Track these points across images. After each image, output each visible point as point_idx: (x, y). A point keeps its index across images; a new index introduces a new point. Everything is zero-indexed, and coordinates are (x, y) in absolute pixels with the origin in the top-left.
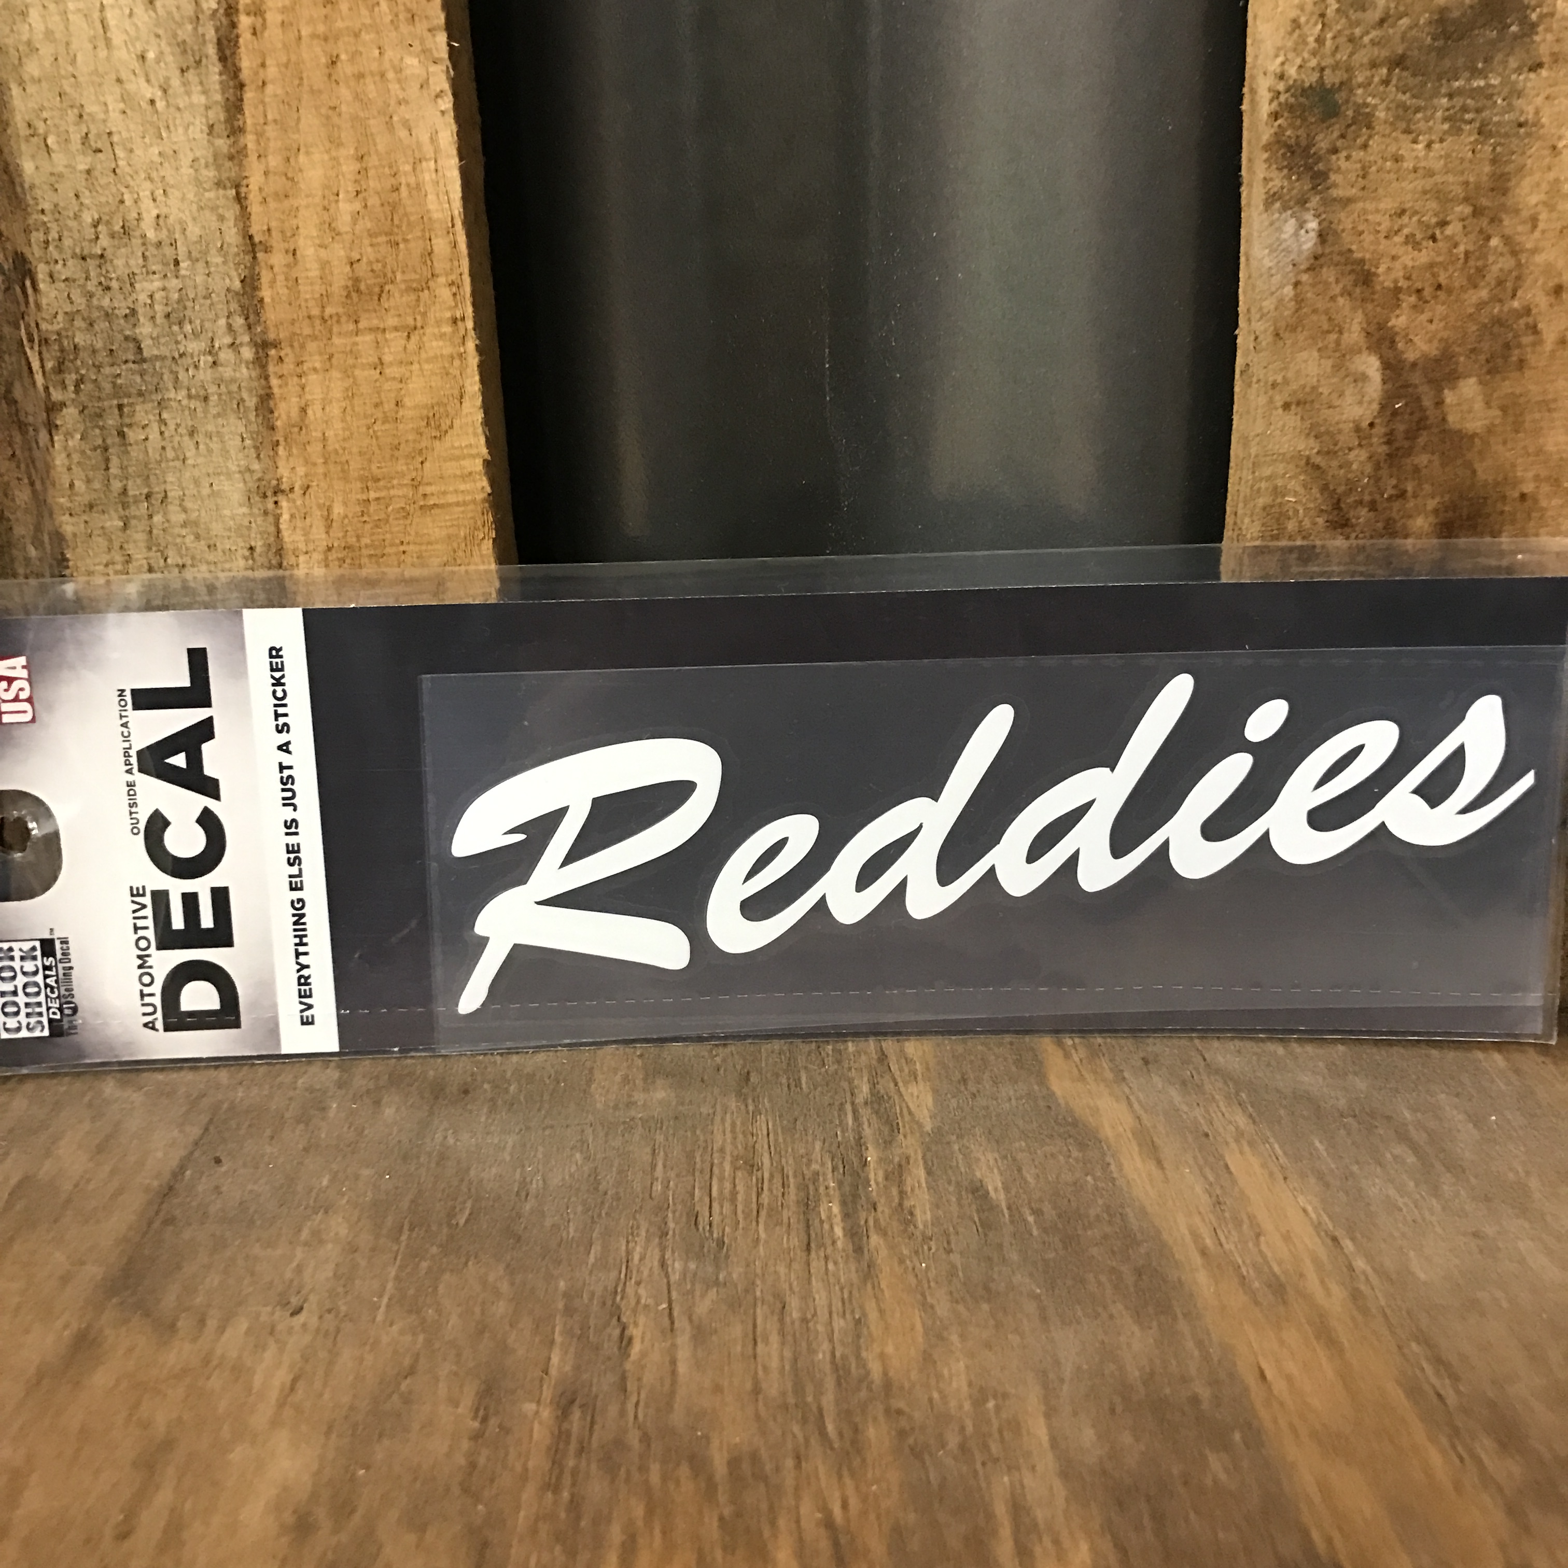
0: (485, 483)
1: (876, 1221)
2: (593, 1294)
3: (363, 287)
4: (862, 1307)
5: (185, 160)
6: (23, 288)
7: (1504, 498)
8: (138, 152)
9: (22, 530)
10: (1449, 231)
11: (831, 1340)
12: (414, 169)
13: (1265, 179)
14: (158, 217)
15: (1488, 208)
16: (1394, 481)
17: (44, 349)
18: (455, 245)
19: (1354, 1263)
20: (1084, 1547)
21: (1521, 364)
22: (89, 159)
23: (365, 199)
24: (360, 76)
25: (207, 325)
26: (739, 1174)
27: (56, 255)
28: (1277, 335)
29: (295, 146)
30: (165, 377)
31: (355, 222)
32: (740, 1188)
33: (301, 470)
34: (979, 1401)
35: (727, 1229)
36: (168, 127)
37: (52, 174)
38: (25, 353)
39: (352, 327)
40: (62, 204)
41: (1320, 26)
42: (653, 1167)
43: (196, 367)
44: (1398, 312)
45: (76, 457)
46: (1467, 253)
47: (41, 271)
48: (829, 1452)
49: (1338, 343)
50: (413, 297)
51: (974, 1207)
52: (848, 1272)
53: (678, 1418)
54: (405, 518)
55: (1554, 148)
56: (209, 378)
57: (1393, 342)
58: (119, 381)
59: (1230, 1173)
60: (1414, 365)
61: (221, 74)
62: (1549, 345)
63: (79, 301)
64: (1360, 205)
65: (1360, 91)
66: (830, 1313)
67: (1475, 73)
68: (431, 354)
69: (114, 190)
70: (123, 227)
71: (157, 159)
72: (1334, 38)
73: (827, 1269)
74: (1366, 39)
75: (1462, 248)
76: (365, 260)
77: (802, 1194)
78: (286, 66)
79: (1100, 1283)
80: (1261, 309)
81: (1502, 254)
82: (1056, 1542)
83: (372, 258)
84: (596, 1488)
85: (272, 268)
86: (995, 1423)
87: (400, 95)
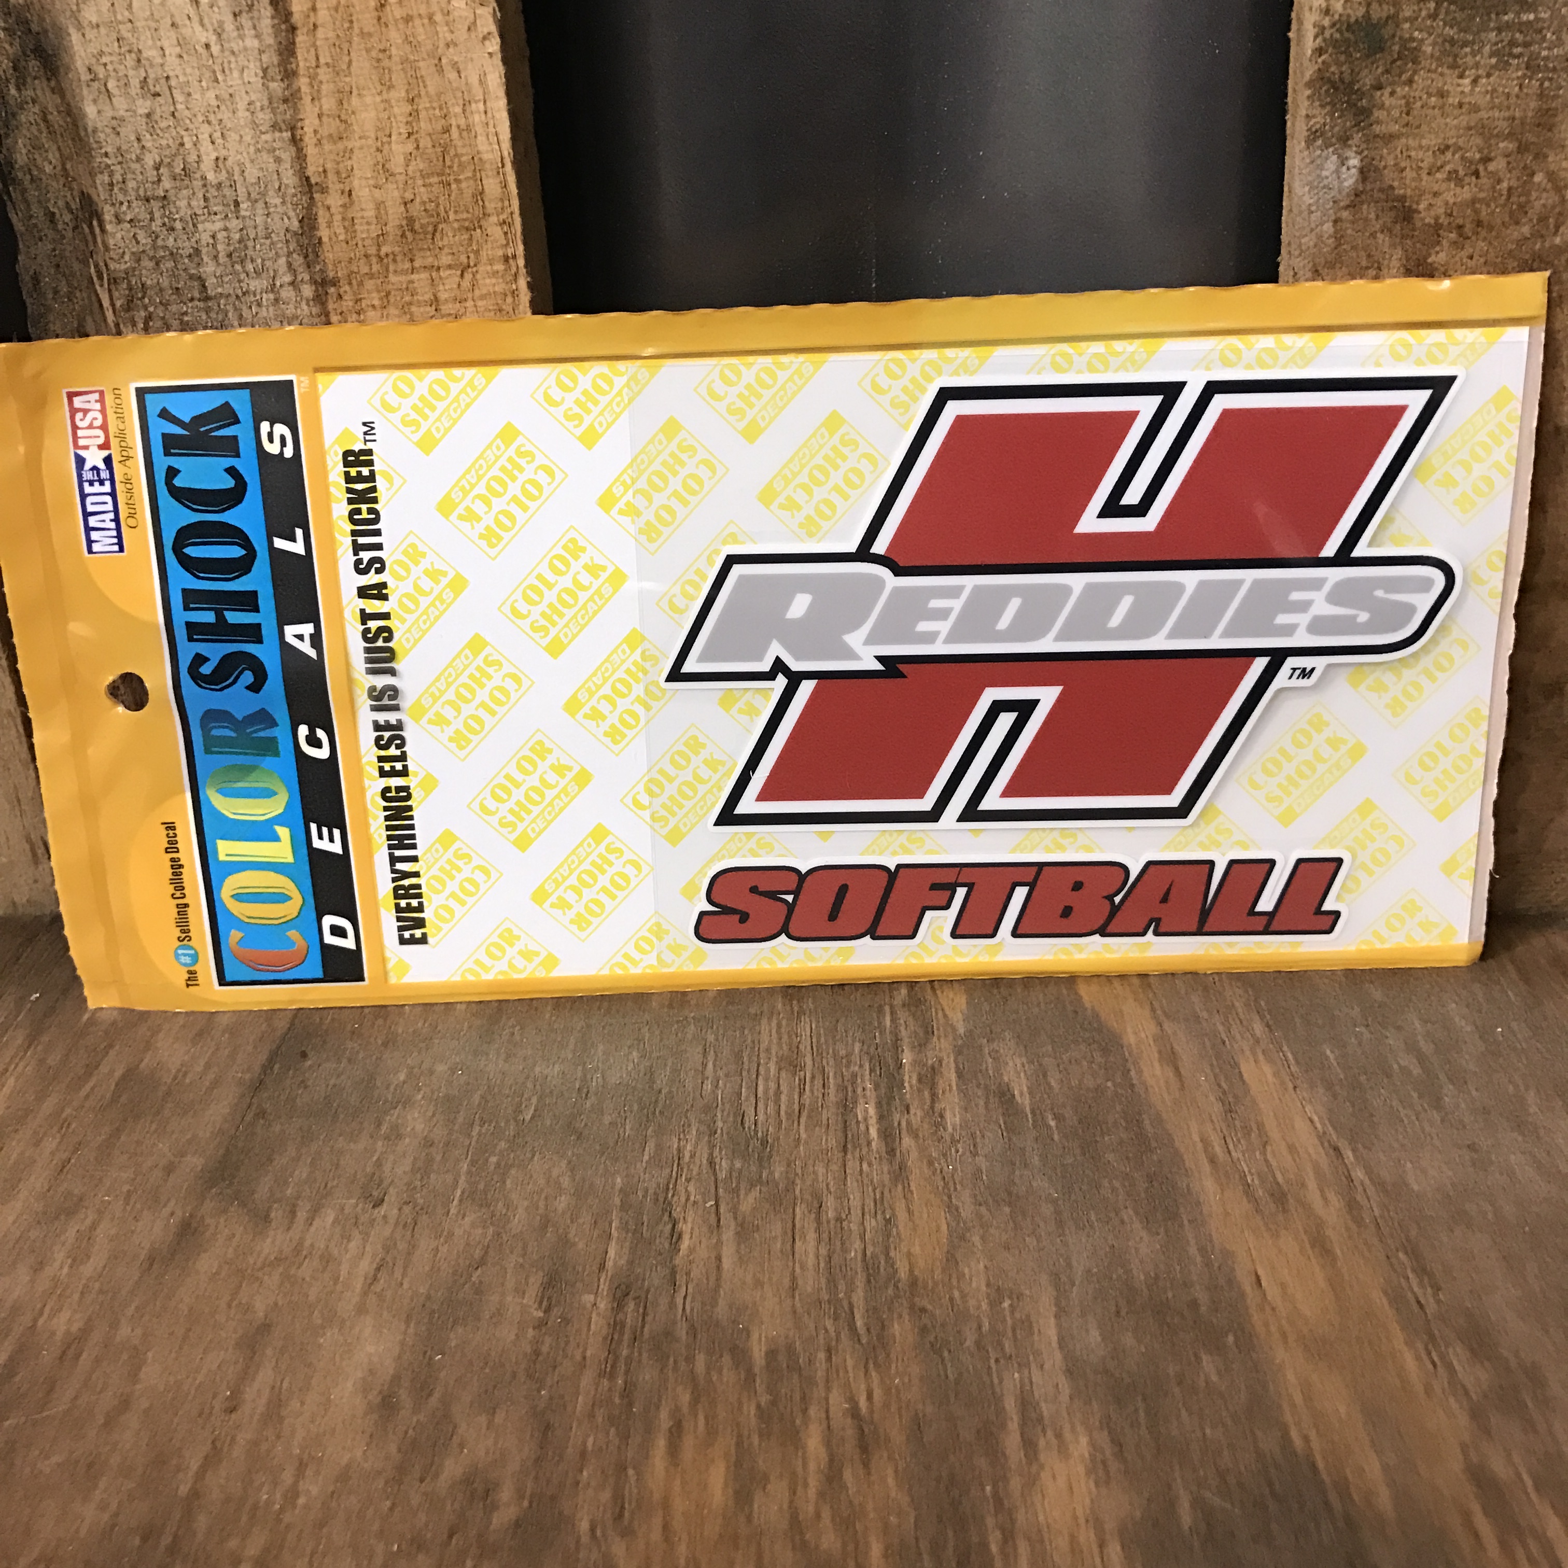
1: (909, 1123)
2: (646, 1190)
3: (417, 226)
4: (892, 1209)
5: (241, 105)
6: (91, 226)
8: (197, 96)
10: (1492, 167)
11: (863, 1237)
12: (464, 111)
13: (1307, 116)
14: (217, 159)
15: (1533, 143)
17: (113, 287)
18: (505, 185)
19: (1353, 1174)
20: (1084, 1440)
22: (148, 103)
23: (416, 140)
24: (408, 19)
25: (268, 263)
26: (783, 1074)
27: (121, 197)
28: (1317, 271)
29: (347, 89)
30: (230, 315)
31: (407, 162)
32: (784, 1088)
34: (995, 1303)
35: (771, 1129)
36: (224, 71)
37: (114, 118)
38: (96, 291)
39: (408, 265)
40: (124, 147)
42: (704, 1065)
43: (259, 305)
44: (1438, 249)
46: (1510, 189)
47: (108, 213)
48: (857, 1346)
50: (466, 236)
51: (1000, 1110)
52: (879, 1172)
53: (721, 1310)
56: (272, 315)
58: (186, 319)
59: (1244, 1082)
61: (273, 17)
63: (144, 241)
64: (1404, 140)
65: (1406, 26)
66: (863, 1214)
67: (1525, 6)
68: (484, 291)
69: (174, 134)
70: (184, 169)
71: (214, 103)
73: (861, 1170)
75: (1505, 185)
76: (418, 200)
77: (841, 1095)
78: (337, 9)
79: (1114, 1189)
80: (1300, 245)
81: (1544, 190)
82: (1059, 1436)
83: (425, 198)
84: (647, 1375)
85: (329, 208)
86: (1009, 1322)
87: (449, 37)
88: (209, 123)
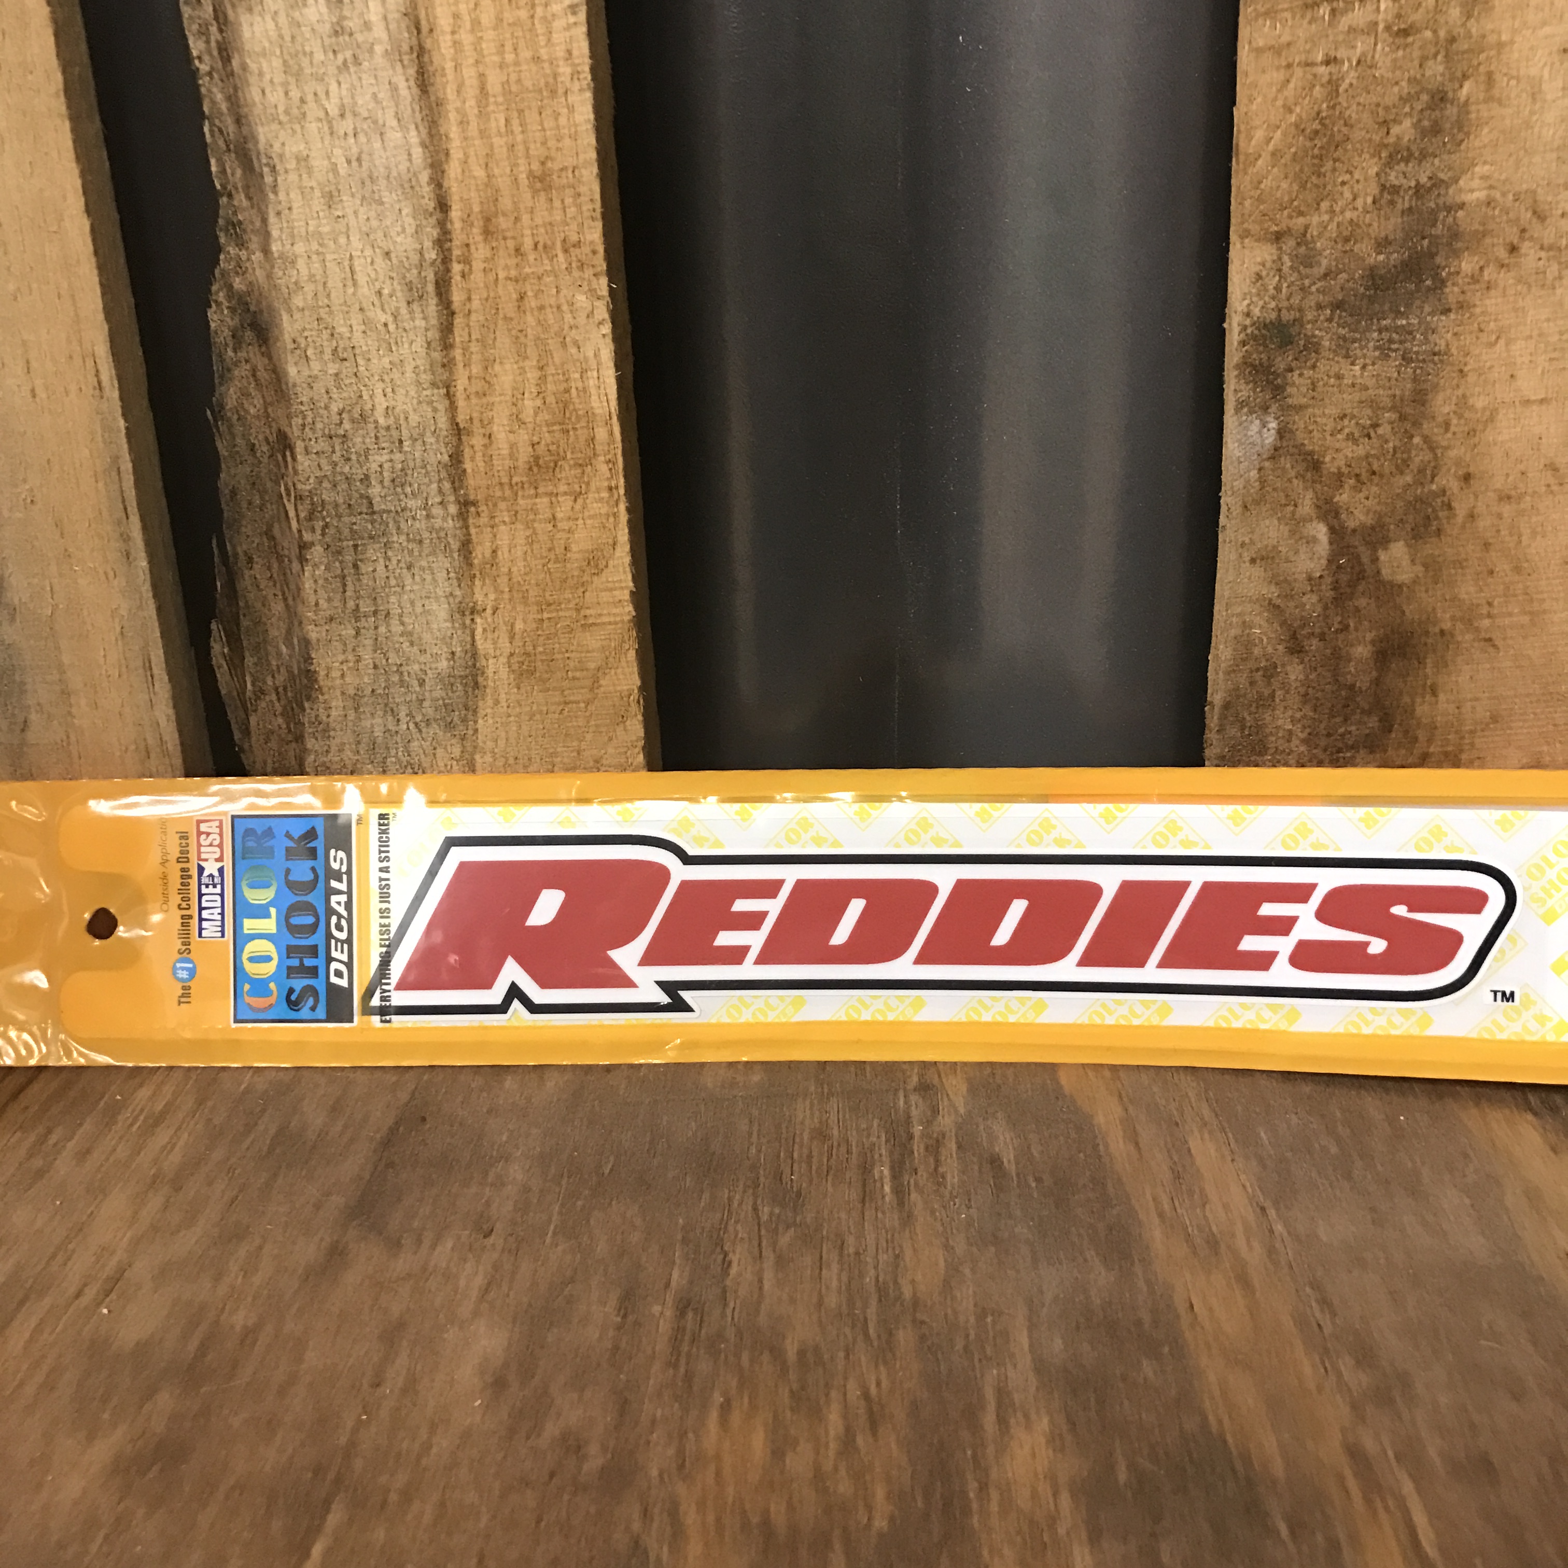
0: (630, 608)
1: (916, 1184)
2: (703, 1228)
3: (541, 462)
4: (901, 1247)
5: (409, 369)
6: (284, 457)
7: (1427, 633)
8: (375, 361)
9: (276, 631)
10: (1380, 431)
11: (876, 1268)
12: (582, 377)
13: (1238, 388)
14: (388, 408)
15: (1411, 415)
16: (1339, 619)
17: (299, 502)
18: (611, 433)
19: (1275, 1229)
20: (1045, 1420)
21: (1439, 532)
22: (337, 366)
23: (544, 397)
24: (541, 308)
25: (423, 488)
26: (815, 1143)
27: (310, 435)
29: (492, 358)
30: (390, 525)
31: (536, 414)
32: (815, 1153)
33: (492, 596)
34: (980, 1319)
35: (804, 1185)
36: (397, 343)
37: (310, 377)
38: (284, 504)
39: (532, 492)
40: (316, 398)
41: (1277, 278)
42: (750, 1134)
43: (414, 518)
44: (1341, 491)
45: (321, 582)
46: (1395, 448)
47: (299, 446)
48: (870, 1348)
49: (1293, 513)
50: (579, 471)
51: (991, 1174)
52: (892, 1219)
53: (763, 1320)
54: (570, 632)
55: (1461, 371)
56: (424, 527)
57: (1337, 514)
58: (355, 527)
59: (1191, 1156)
60: (1354, 531)
61: (437, 305)
62: (1460, 519)
63: (326, 468)
64: (1310, 410)
65: (1309, 326)
66: (877, 1250)
67: (1398, 314)
68: (592, 513)
69: (355, 388)
70: (361, 415)
71: (388, 366)
72: (1288, 287)
73: (877, 1217)
74: (1313, 289)
76: (543, 442)
77: (862, 1160)
78: (487, 299)
79: (1079, 1235)
80: (1232, 487)
81: (1421, 449)
82: (1026, 1416)
83: (549, 441)
84: (704, 1366)
85: (472, 447)
86: (991, 1334)
87: (572, 322)
88: (383, 381)
